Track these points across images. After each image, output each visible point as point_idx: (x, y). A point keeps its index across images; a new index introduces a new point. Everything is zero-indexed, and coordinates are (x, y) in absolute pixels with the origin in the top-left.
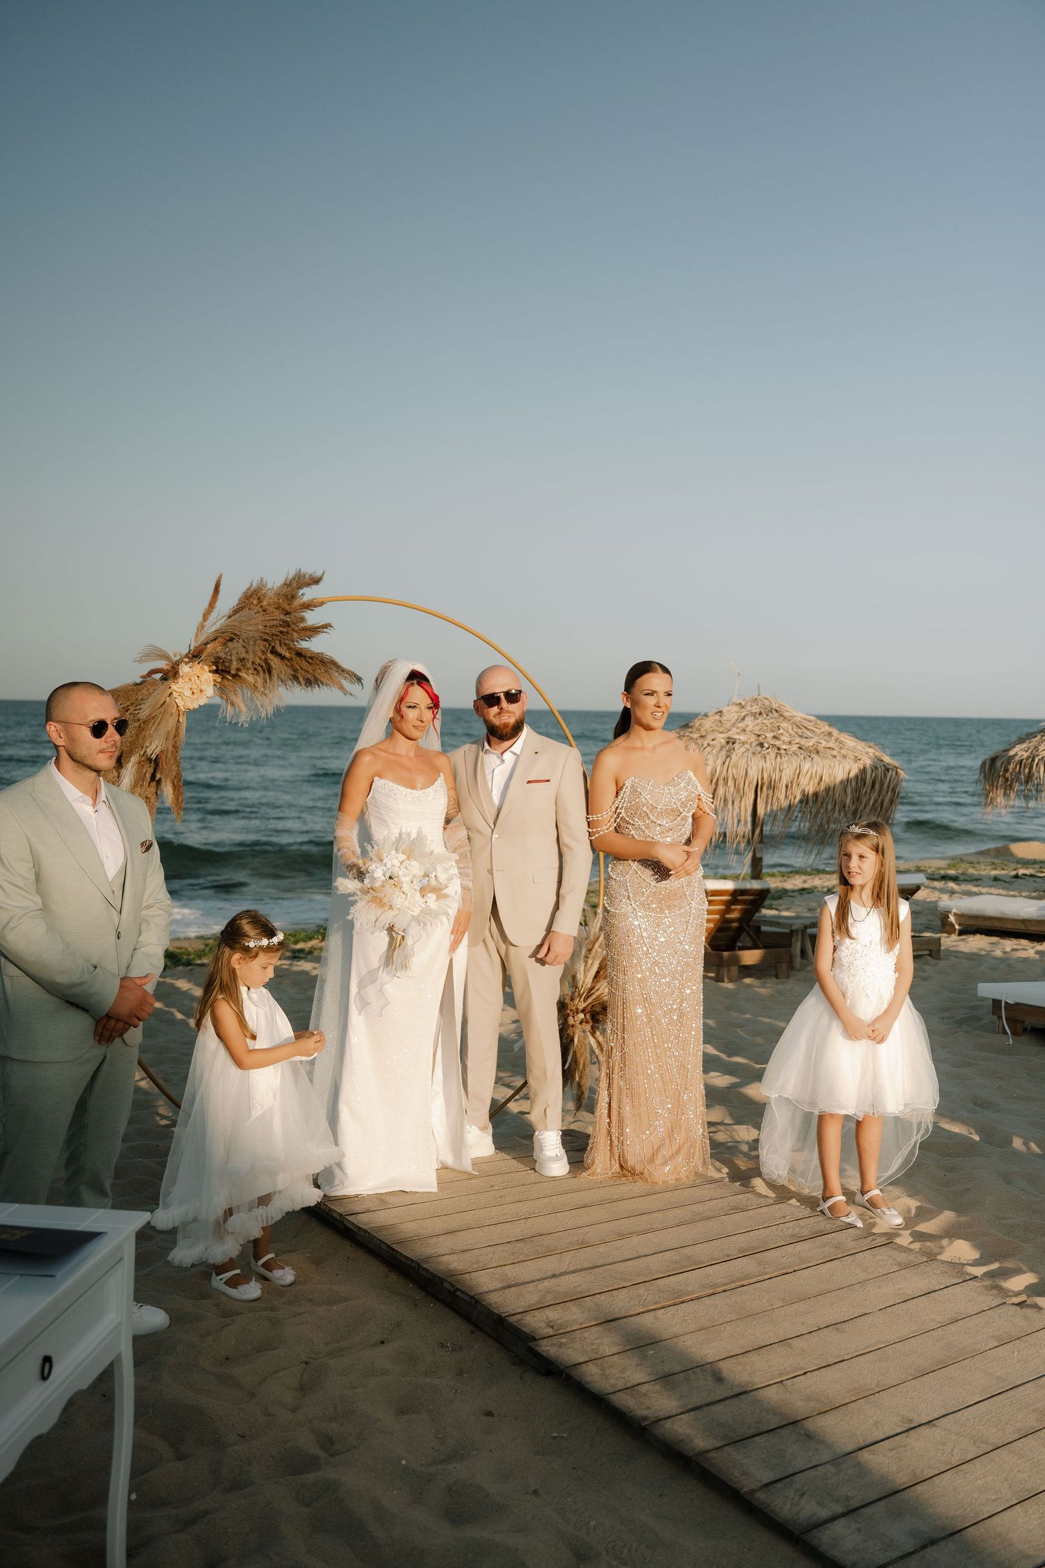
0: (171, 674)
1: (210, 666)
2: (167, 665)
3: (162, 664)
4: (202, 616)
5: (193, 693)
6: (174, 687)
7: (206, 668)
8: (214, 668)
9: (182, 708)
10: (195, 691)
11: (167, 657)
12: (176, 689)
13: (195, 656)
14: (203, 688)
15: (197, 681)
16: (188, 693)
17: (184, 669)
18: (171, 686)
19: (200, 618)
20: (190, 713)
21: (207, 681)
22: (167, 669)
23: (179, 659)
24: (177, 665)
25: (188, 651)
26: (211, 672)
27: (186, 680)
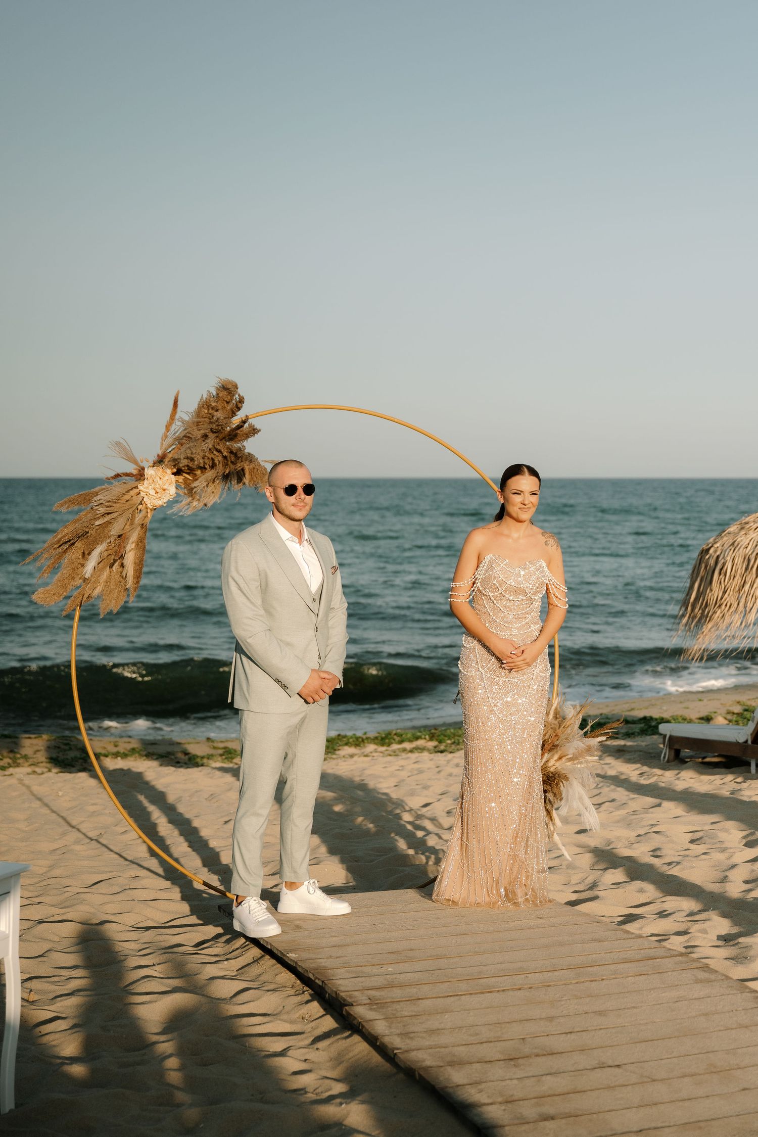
0: (140, 476)
1: (171, 469)
2: (136, 469)
3: (132, 469)
4: (165, 427)
5: (157, 492)
6: (140, 487)
7: (169, 471)
8: (175, 470)
9: (149, 505)
10: (158, 490)
11: (135, 462)
12: (143, 489)
13: (160, 461)
14: (165, 487)
15: (160, 482)
16: (152, 492)
17: (149, 472)
18: (139, 486)
19: (164, 430)
20: (155, 509)
21: (169, 481)
22: (135, 472)
23: (145, 464)
24: (143, 469)
25: (153, 458)
26: (173, 474)
27: (151, 481)
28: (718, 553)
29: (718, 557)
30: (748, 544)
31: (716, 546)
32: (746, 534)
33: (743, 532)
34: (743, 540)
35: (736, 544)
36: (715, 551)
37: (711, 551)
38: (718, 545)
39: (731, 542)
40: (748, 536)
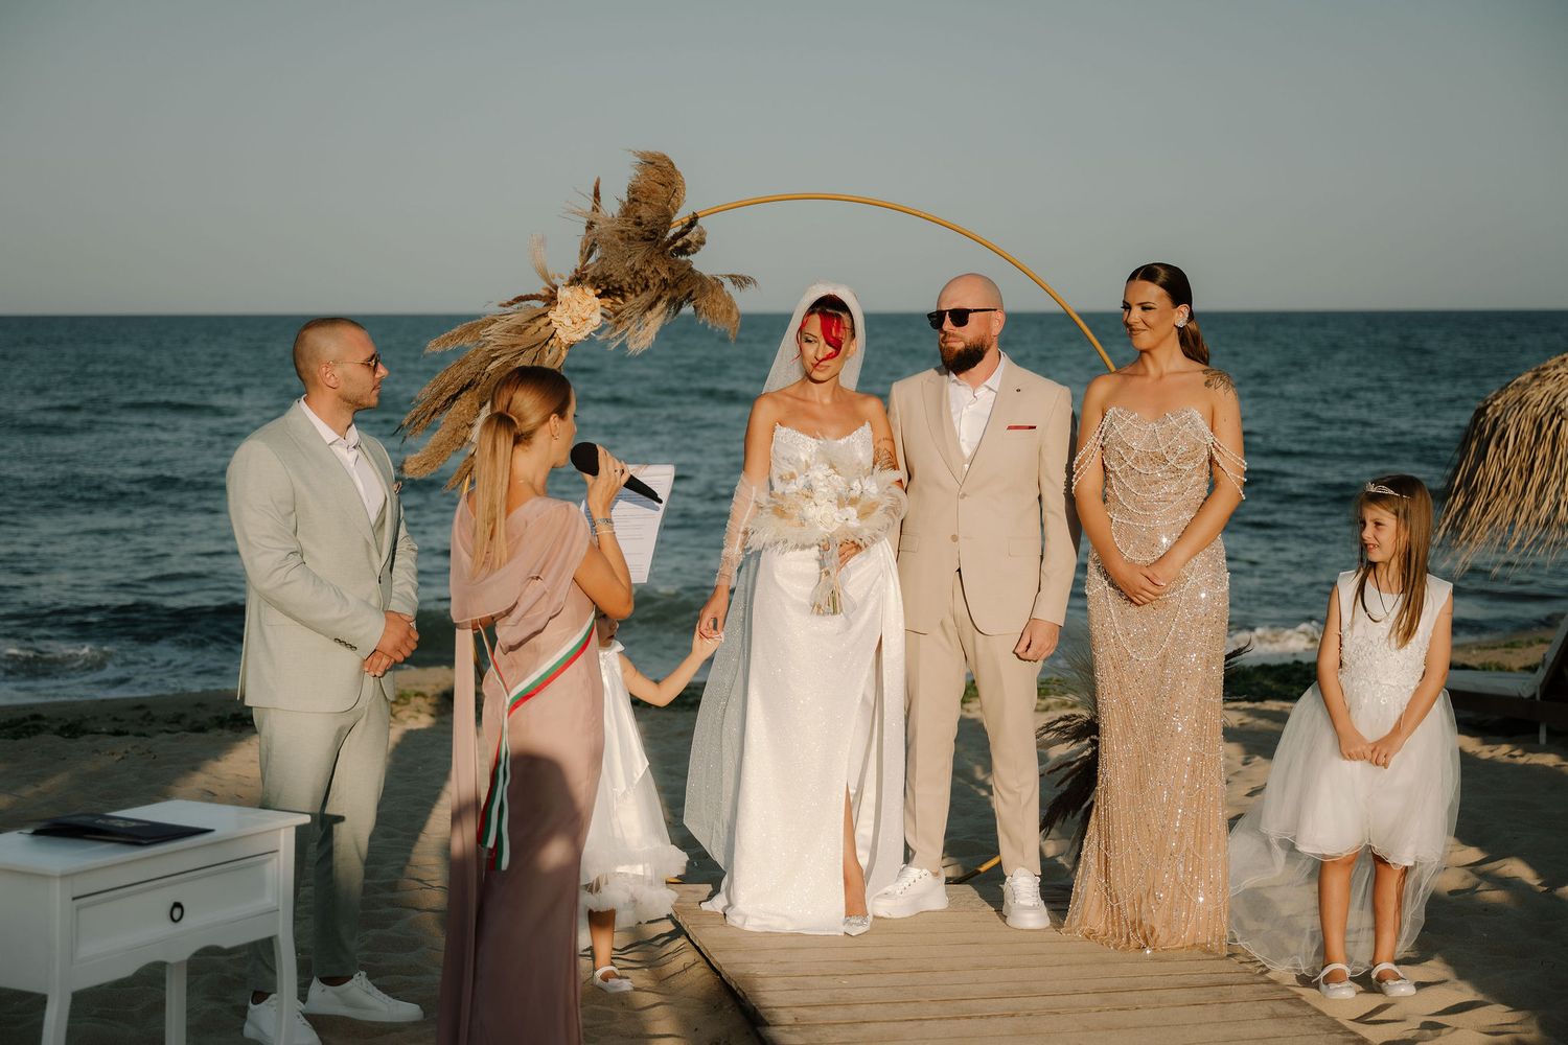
0: (551, 299)
1: (595, 290)
2: (546, 289)
3: (540, 288)
5: (574, 323)
6: (551, 315)
7: (590, 292)
8: (599, 291)
9: (563, 340)
10: (576, 320)
11: (546, 278)
12: (554, 318)
13: (577, 280)
14: (585, 315)
15: (578, 308)
16: (568, 322)
17: (563, 294)
18: (549, 313)
20: (570, 346)
21: (592, 307)
22: (544, 293)
23: (557, 281)
24: (556, 288)
25: (569, 273)
26: (596, 296)
27: (565, 307)
28: (1497, 414)
29: (1497, 419)
30: (1542, 400)
31: (1495, 403)
32: (1540, 385)
33: (1537, 383)
34: (1536, 394)
35: (1524, 399)
36: (1494, 411)
37: (1489, 411)
38: (1499, 401)
39: (1518, 397)
40: (1543, 388)
